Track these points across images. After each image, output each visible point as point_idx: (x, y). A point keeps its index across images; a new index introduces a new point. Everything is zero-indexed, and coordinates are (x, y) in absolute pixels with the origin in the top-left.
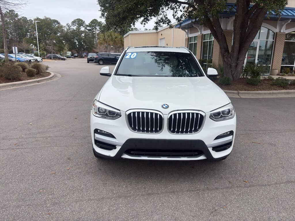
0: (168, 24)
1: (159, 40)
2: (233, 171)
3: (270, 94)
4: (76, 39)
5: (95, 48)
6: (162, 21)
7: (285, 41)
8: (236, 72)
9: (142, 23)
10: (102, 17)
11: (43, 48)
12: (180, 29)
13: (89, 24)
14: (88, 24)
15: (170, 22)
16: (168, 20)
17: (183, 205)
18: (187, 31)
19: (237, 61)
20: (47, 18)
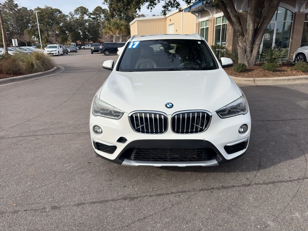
0: (177, 7)
1: (168, 26)
2: (251, 166)
3: (289, 80)
4: (80, 29)
5: (100, 38)
6: (170, 4)
7: (305, 21)
8: (252, 58)
9: (148, 8)
10: (106, 3)
11: (45, 40)
12: (190, 13)
14: (92, 12)
15: (179, 5)
16: (177, 3)
17: (195, 206)
18: (197, 14)
19: (253, 45)
20: (48, 7)
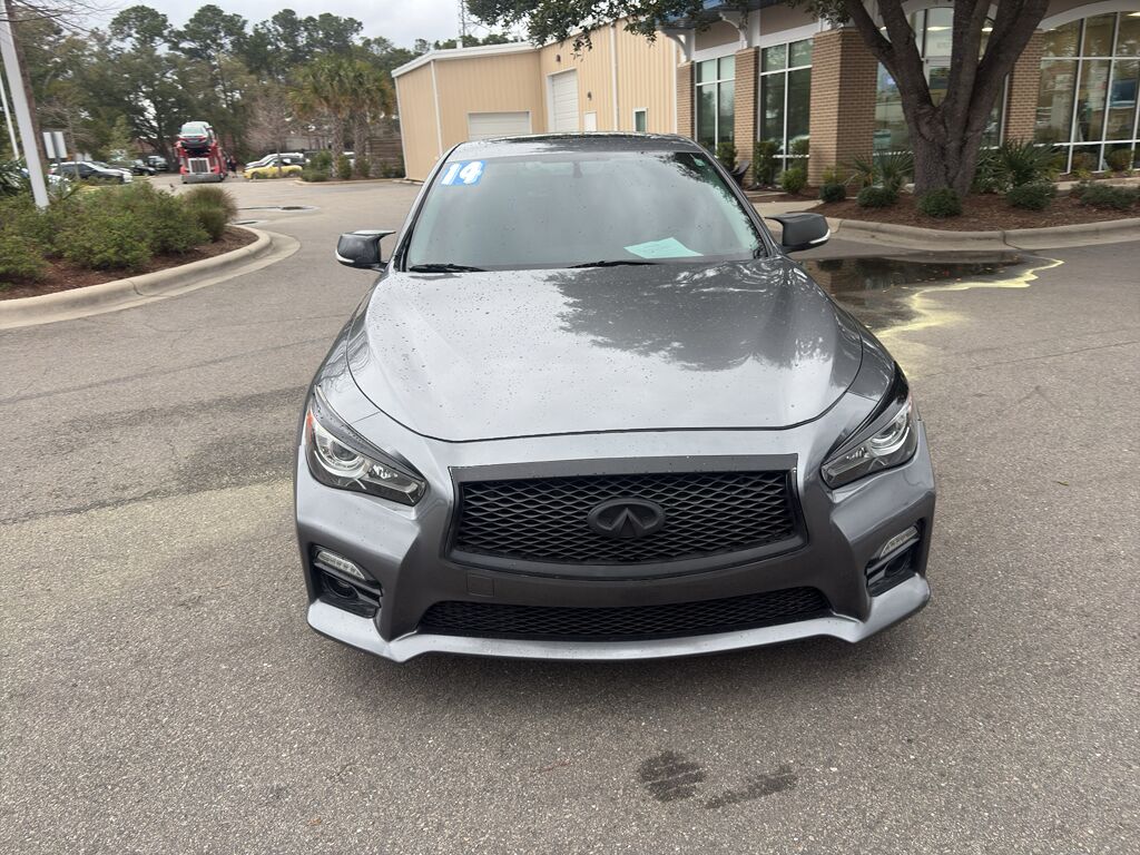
1: (547, 82)
8: (961, 172)
13: (186, 26)
14: (182, 29)
18: (682, 38)
19: (965, 131)
